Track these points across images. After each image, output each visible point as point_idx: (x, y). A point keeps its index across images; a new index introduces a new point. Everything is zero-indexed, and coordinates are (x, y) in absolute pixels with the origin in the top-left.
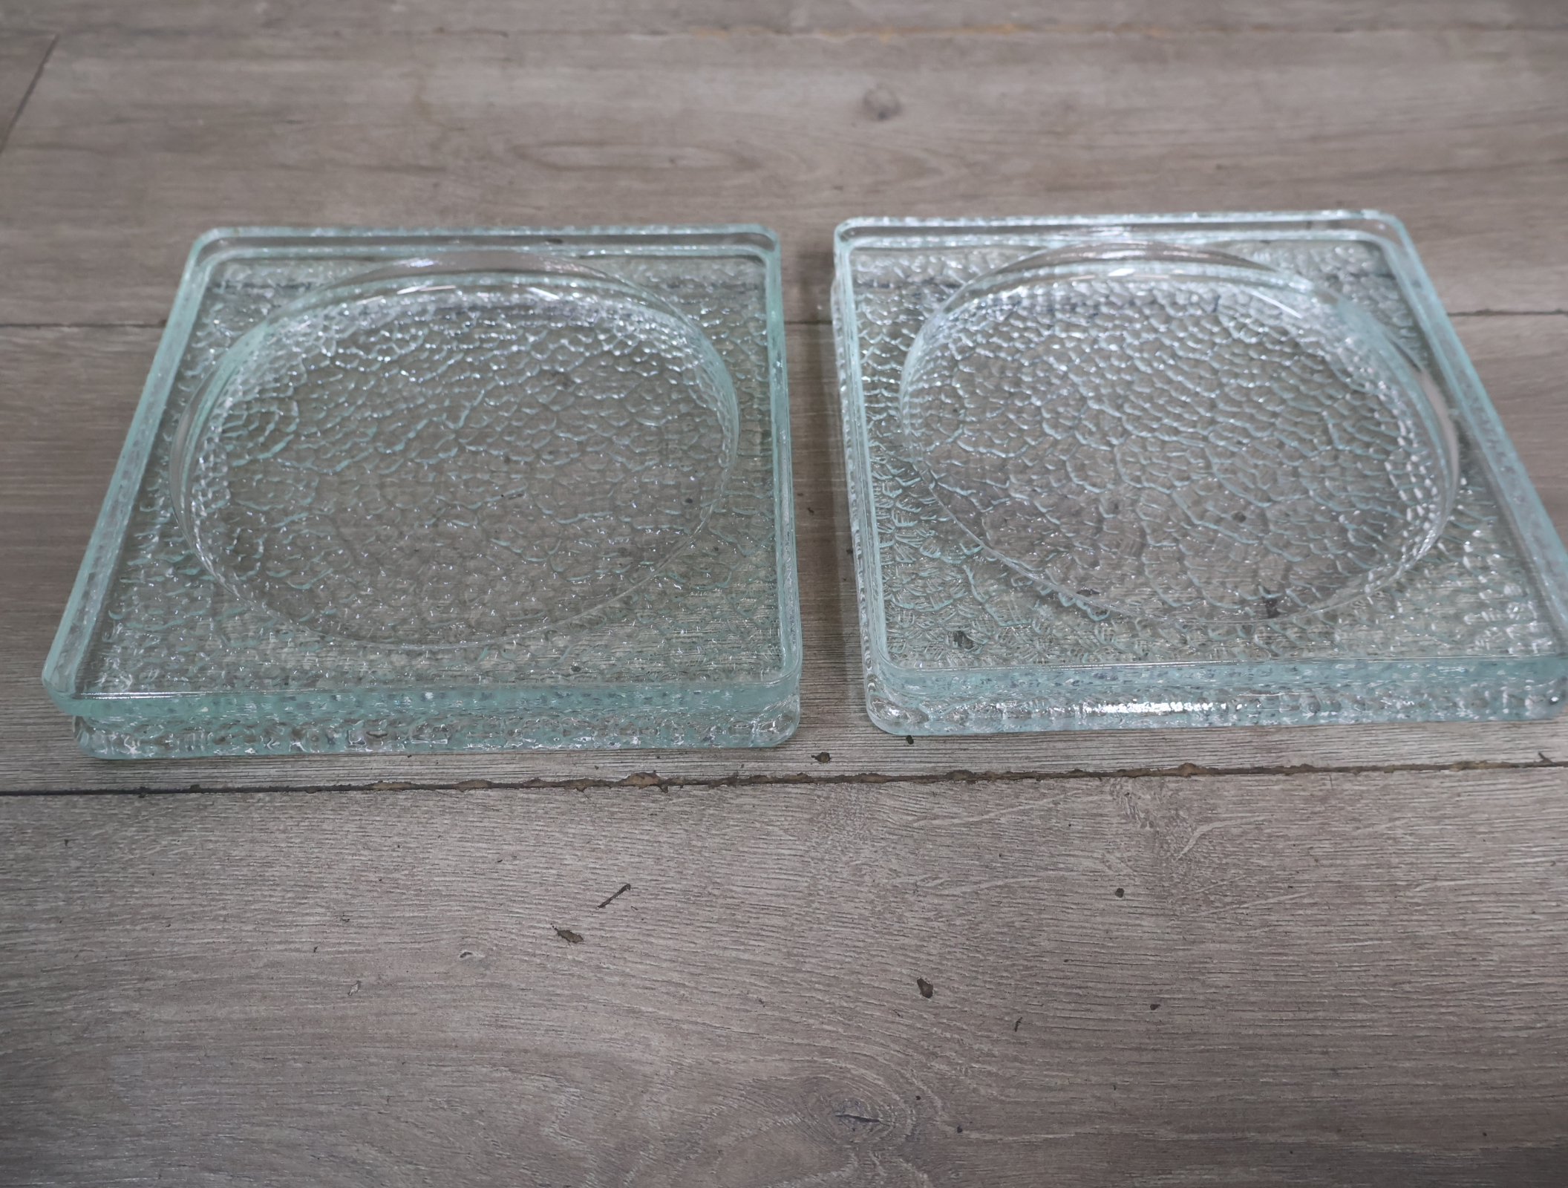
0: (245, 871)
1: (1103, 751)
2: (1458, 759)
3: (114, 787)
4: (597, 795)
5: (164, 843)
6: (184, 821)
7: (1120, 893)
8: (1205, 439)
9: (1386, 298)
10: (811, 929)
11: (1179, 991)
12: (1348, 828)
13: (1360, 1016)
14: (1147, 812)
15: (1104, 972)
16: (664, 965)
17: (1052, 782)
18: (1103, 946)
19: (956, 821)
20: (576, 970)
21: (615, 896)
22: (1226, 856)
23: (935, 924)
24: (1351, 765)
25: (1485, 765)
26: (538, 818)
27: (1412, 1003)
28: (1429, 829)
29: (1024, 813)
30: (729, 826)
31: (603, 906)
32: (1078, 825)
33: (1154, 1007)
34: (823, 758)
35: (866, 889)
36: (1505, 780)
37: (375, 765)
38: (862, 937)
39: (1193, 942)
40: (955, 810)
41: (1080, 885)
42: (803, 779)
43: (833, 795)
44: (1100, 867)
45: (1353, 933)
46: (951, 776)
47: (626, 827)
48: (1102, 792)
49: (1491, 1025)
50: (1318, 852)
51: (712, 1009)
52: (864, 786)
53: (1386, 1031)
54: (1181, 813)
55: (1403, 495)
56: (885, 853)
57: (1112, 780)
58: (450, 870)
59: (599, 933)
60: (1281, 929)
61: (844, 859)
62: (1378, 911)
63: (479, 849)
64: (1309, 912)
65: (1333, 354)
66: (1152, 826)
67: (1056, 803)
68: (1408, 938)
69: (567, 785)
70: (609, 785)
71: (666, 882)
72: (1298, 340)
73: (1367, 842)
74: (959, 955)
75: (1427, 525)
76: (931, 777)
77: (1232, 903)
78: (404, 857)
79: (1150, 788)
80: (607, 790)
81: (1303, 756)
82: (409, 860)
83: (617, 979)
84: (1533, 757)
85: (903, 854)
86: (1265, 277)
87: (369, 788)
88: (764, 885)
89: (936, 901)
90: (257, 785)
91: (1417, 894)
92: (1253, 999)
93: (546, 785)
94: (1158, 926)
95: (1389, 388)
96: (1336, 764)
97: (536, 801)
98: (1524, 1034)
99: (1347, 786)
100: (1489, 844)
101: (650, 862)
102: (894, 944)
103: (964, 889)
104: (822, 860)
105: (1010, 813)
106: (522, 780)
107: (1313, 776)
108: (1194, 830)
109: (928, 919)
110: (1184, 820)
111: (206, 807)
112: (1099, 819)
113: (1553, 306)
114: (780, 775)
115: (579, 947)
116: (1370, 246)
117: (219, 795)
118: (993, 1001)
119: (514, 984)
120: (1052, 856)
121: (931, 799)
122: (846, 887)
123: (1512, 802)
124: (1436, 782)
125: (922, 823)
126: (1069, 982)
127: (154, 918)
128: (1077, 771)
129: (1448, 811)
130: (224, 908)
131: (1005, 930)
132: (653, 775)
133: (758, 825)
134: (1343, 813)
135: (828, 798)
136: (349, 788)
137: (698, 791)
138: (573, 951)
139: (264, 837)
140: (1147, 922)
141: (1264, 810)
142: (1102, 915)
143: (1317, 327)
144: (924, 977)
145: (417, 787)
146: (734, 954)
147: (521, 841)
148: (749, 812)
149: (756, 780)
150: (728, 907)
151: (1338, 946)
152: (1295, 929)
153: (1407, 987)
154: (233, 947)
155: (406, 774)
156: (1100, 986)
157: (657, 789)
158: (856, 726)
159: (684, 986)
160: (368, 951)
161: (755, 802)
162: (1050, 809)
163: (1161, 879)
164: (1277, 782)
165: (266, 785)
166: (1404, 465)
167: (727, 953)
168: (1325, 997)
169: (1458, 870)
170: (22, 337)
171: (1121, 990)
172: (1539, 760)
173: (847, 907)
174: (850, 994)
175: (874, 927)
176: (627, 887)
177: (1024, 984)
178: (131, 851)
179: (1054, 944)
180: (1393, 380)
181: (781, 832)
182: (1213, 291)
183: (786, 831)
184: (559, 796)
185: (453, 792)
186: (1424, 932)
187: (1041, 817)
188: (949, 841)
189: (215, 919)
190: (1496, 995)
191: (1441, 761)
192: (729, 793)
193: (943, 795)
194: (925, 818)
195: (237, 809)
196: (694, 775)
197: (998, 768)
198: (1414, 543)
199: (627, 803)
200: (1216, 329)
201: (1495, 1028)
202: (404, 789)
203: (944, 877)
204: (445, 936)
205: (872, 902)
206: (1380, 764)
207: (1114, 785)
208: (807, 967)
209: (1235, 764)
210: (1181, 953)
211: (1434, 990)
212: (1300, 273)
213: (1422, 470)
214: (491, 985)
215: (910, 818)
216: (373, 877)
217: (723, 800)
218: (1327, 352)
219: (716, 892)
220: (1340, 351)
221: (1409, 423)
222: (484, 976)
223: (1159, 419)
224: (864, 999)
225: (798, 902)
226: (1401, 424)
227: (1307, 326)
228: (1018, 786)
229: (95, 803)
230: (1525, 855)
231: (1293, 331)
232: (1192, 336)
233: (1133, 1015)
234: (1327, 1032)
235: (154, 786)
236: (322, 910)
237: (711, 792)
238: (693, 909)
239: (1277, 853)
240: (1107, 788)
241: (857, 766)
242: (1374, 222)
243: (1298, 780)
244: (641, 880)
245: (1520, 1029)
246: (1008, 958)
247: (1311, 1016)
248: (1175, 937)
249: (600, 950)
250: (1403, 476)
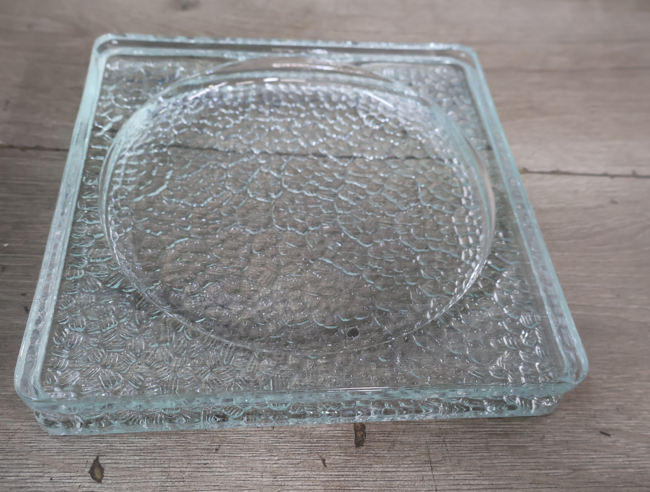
8: (335, 195)
9: (463, 103)
55: (461, 241)
65: (428, 139)
72: (406, 128)
75: (473, 264)
86: (389, 86)
95: (459, 163)
116: (456, 68)
143: (419, 121)
166: (464, 217)
180: (461, 159)
182: (357, 94)
198: (464, 278)
200: (354, 119)
212: (410, 85)
213: (475, 223)
218: (423, 137)
220: (431, 137)
221: (469, 188)
223: (307, 180)
226: (464, 188)
227: (412, 119)
231: (403, 122)
232: (338, 123)
242: (459, 52)
250: (462, 225)
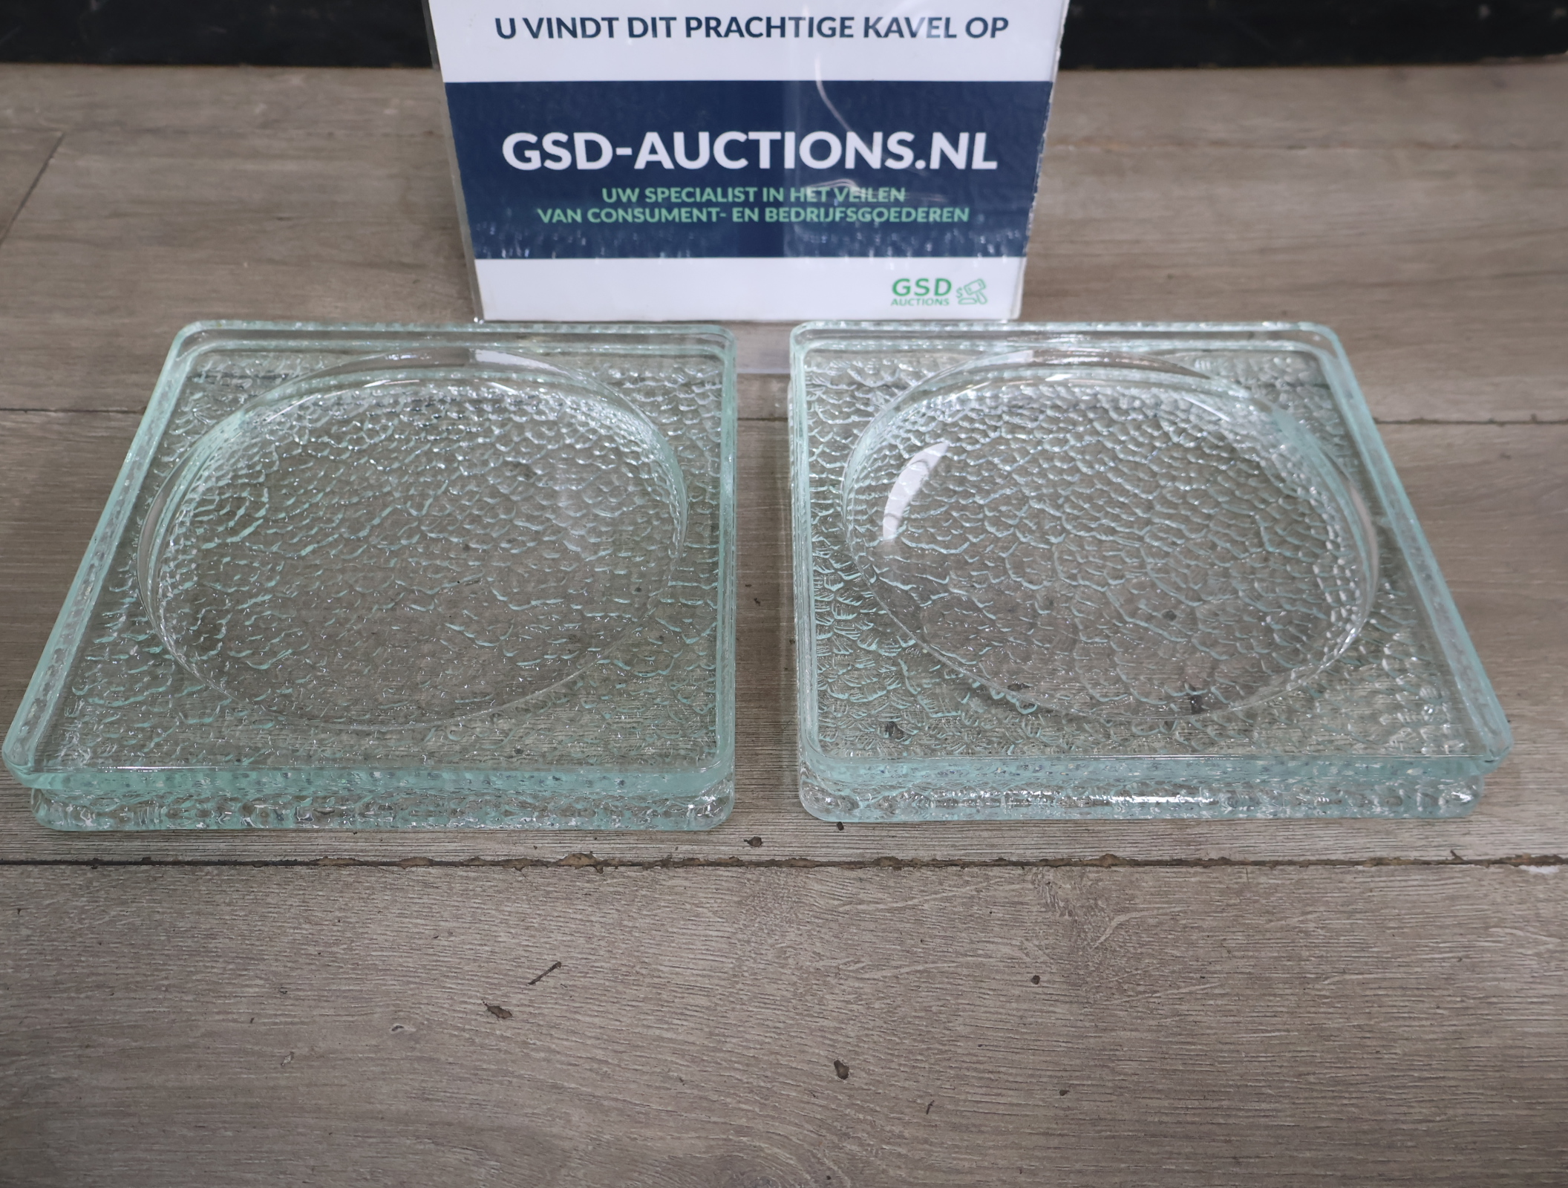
0: (189, 942)
1: (1027, 841)
2: (1372, 855)
3: (68, 858)
4: (533, 874)
5: (113, 913)
6: (133, 892)
7: (1036, 980)
8: (1141, 539)
9: (1321, 408)
10: (733, 1010)
11: (1089, 1078)
12: (1262, 921)
13: (1264, 1106)
14: (1067, 901)
15: (1016, 1057)
16: (589, 1042)
17: (976, 869)
18: (1017, 1032)
19: (881, 906)
20: (503, 1045)
21: (545, 974)
22: (1142, 946)
23: (855, 1007)
24: (1267, 859)
25: (1398, 861)
26: (476, 896)
27: (1315, 1094)
28: (1339, 923)
29: (947, 899)
30: (660, 907)
31: (533, 983)
32: (999, 913)
33: (1063, 1093)
34: (756, 842)
35: (789, 972)
36: (1417, 877)
37: (321, 841)
38: (782, 1018)
39: (1105, 1030)
40: (880, 895)
41: (997, 972)
42: (736, 862)
43: (763, 879)
44: (1018, 954)
45: (1261, 1024)
46: (877, 863)
47: (560, 906)
48: (1024, 881)
49: (1391, 1117)
50: (1231, 944)
51: (633, 1086)
52: (793, 871)
53: (1289, 1122)
54: (1099, 903)
55: (1329, 599)
56: (810, 936)
57: (1035, 869)
58: (387, 944)
59: (528, 1009)
60: (1191, 1019)
61: (770, 941)
62: (1286, 1003)
63: (416, 925)
64: (1219, 1002)
65: (1267, 460)
66: (1070, 915)
67: (978, 891)
68: (1314, 1030)
69: (506, 864)
70: (546, 864)
71: (596, 961)
72: (1235, 445)
73: (1279, 935)
74: (876, 1038)
75: (1348, 627)
76: (859, 863)
77: (1145, 992)
78: (343, 932)
79: (1071, 878)
80: (544, 869)
81: (1221, 849)
82: (349, 935)
83: (542, 1055)
84: (1445, 854)
85: (827, 937)
86: (1206, 385)
87: (314, 863)
88: (691, 966)
89: (857, 985)
90: (206, 859)
91: (1325, 987)
92: (1160, 1087)
93: (485, 863)
94: (1072, 1014)
95: (1319, 493)
96: (1252, 858)
97: (475, 879)
98: (1423, 1127)
99: (1263, 879)
100: (1398, 939)
101: (582, 941)
102: (813, 1025)
103: (885, 973)
104: (748, 942)
105: (935, 899)
106: (462, 858)
107: (1229, 869)
108: (1111, 920)
109: (848, 1002)
110: (1103, 910)
111: (155, 879)
112: (1019, 907)
113: (1485, 416)
114: (712, 858)
115: (508, 1023)
116: (1307, 357)
117: (169, 868)
118: (907, 1084)
119: (443, 1058)
120: (972, 942)
121: (858, 884)
122: (770, 969)
123: (1423, 899)
124: (1349, 878)
125: (847, 908)
126: (981, 1067)
127: (99, 986)
128: (1001, 859)
129: (1360, 906)
130: (166, 978)
131: (922, 1014)
132: (589, 856)
133: (688, 907)
134: (1257, 905)
135: (757, 881)
136: (295, 863)
137: (632, 873)
138: (501, 1027)
139: (210, 909)
140: (1060, 1009)
141: (1180, 901)
142: (1017, 1001)
143: (1254, 433)
144: (841, 1059)
145: (361, 864)
146: (658, 1032)
147: (457, 917)
148: (681, 894)
149: (689, 863)
150: (654, 986)
151: (1246, 1037)
152: (1205, 1019)
153: (1312, 1079)
154: (173, 1017)
155: (352, 850)
156: (1014, 1071)
157: (592, 869)
158: (789, 812)
159: (606, 1062)
160: (303, 1023)
161: (687, 883)
162: (972, 897)
163: (1077, 968)
164: (1195, 874)
165: (215, 859)
166: (1331, 568)
167: (651, 1032)
168: (1231, 1086)
169: (1366, 964)
170: (9, 422)
171: (1032, 1076)
172: (1451, 858)
173: (770, 989)
174: (769, 1074)
175: (795, 1008)
176: (557, 965)
177: (937, 1068)
178: (81, 921)
179: (969, 1029)
180: (1324, 486)
181: (710, 914)
182: (1155, 396)
183: (715, 913)
184: (497, 875)
185: (395, 869)
186: (1330, 1024)
187: (963, 904)
188: (872, 926)
189: (158, 988)
190: (1398, 1088)
191: (1355, 857)
192: (662, 875)
193: (869, 881)
194: (851, 903)
195: (185, 882)
196: (629, 856)
197: (925, 855)
198: (1336, 644)
199: (564, 883)
200: (1156, 434)
201: (1396, 1121)
202: (347, 865)
203: (866, 961)
204: (378, 1010)
205: (795, 984)
206: (1296, 859)
207: (1036, 874)
208: (728, 1047)
209: (1155, 855)
210: (1092, 1040)
211: (1336, 1082)
212: (1238, 382)
213: (1348, 573)
214: (419, 1059)
215: (836, 903)
216: (312, 950)
217: (655, 881)
218: (1263, 458)
219: (644, 971)
220: (1274, 457)
221: (1337, 527)
222: (413, 1049)
223: (1097, 519)
224: (782, 1079)
225: (722, 983)
226: (1329, 528)
227: (1244, 432)
228: (942, 873)
229: (48, 872)
230: (1433, 950)
231: (1230, 436)
232: (1134, 440)
233: (1043, 1100)
234: (1231, 1121)
235: (107, 858)
236: (261, 982)
237: (645, 873)
238: (620, 988)
239: (1192, 944)
240: (1029, 877)
241: (787, 851)
242: (1311, 333)
243: (1215, 873)
244: (572, 958)
245: (1421, 1122)
246: (923, 1042)
247: (1216, 1104)
248: (1087, 1024)
249: (528, 1026)
250: (1329, 579)
